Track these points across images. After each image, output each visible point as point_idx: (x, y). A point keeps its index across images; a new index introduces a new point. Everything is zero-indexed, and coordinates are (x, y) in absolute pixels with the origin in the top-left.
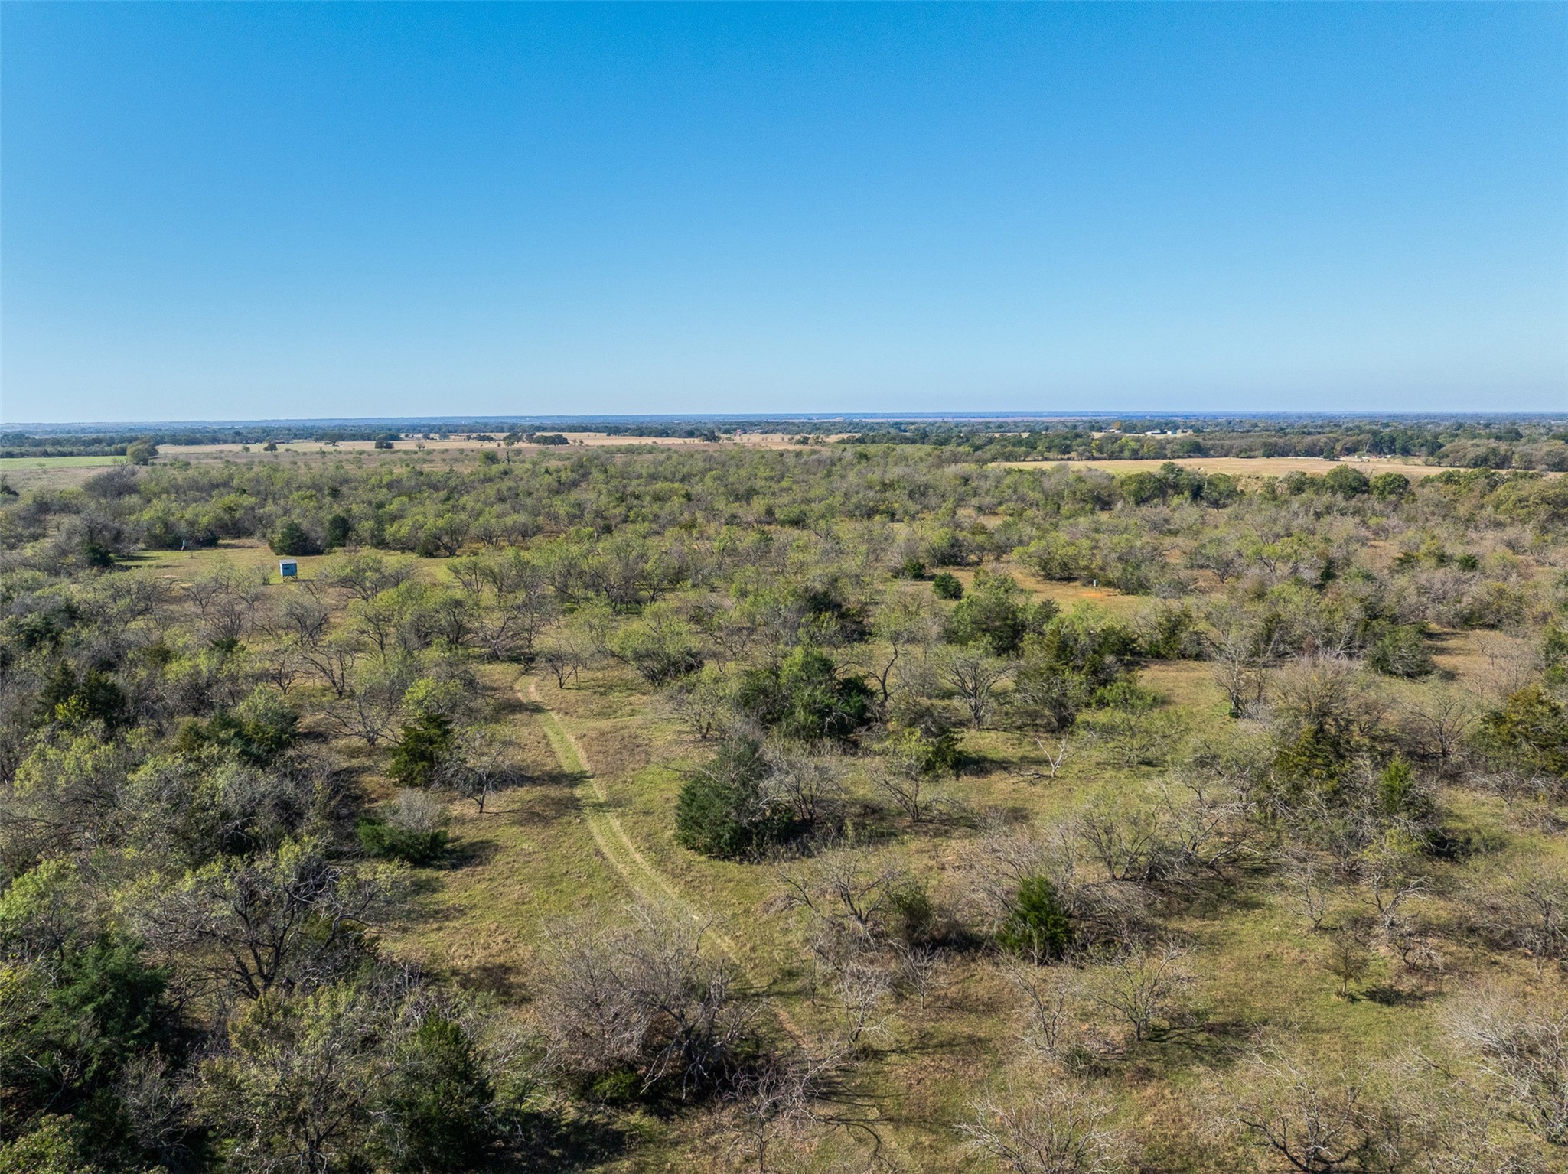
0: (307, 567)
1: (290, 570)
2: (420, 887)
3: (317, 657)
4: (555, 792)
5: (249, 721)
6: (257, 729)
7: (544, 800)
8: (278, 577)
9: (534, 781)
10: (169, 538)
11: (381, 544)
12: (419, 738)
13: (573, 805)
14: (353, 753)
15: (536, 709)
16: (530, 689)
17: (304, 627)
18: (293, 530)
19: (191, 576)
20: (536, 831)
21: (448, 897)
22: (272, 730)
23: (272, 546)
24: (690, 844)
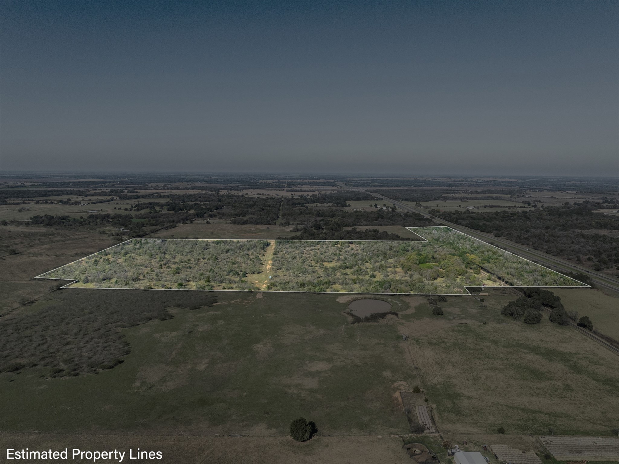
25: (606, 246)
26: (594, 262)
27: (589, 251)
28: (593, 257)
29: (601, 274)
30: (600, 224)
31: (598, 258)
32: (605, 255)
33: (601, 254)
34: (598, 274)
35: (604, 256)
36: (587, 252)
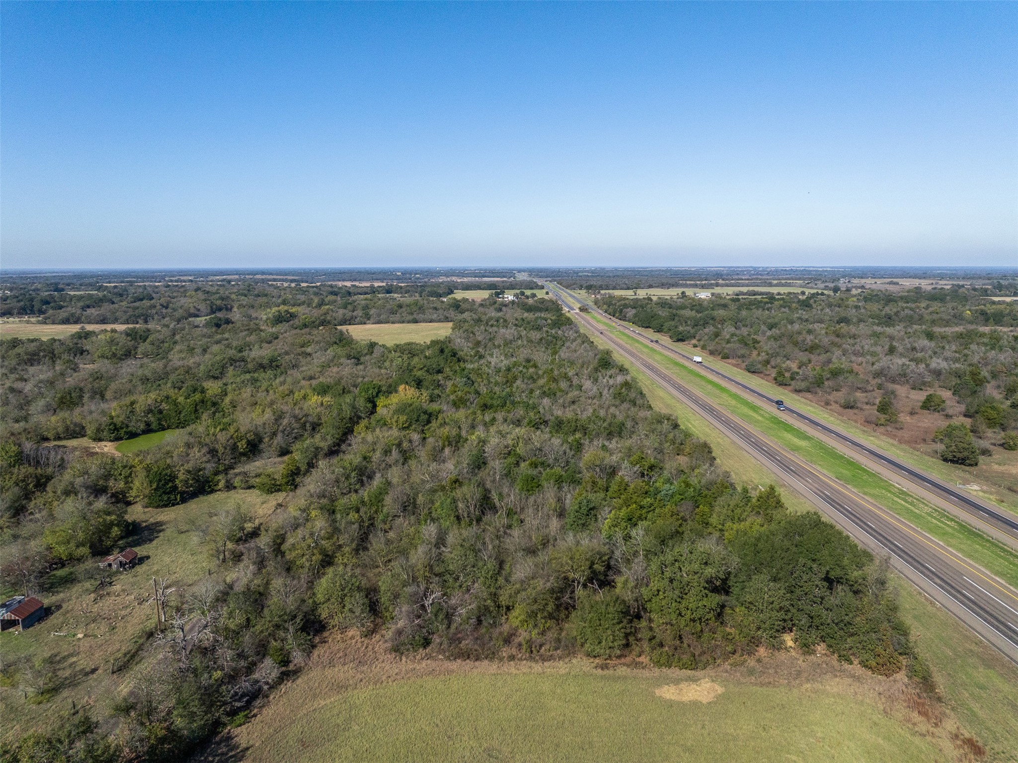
25: (1002, 357)
26: (948, 416)
27: (937, 373)
28: (946, 394)
29: (974, 490)
30: (983, 313)
31: (969, 400)
32: (999, 387)
33: (980, 382)
34: (958, 487)
35: (992, 391)
36: (928, 379)
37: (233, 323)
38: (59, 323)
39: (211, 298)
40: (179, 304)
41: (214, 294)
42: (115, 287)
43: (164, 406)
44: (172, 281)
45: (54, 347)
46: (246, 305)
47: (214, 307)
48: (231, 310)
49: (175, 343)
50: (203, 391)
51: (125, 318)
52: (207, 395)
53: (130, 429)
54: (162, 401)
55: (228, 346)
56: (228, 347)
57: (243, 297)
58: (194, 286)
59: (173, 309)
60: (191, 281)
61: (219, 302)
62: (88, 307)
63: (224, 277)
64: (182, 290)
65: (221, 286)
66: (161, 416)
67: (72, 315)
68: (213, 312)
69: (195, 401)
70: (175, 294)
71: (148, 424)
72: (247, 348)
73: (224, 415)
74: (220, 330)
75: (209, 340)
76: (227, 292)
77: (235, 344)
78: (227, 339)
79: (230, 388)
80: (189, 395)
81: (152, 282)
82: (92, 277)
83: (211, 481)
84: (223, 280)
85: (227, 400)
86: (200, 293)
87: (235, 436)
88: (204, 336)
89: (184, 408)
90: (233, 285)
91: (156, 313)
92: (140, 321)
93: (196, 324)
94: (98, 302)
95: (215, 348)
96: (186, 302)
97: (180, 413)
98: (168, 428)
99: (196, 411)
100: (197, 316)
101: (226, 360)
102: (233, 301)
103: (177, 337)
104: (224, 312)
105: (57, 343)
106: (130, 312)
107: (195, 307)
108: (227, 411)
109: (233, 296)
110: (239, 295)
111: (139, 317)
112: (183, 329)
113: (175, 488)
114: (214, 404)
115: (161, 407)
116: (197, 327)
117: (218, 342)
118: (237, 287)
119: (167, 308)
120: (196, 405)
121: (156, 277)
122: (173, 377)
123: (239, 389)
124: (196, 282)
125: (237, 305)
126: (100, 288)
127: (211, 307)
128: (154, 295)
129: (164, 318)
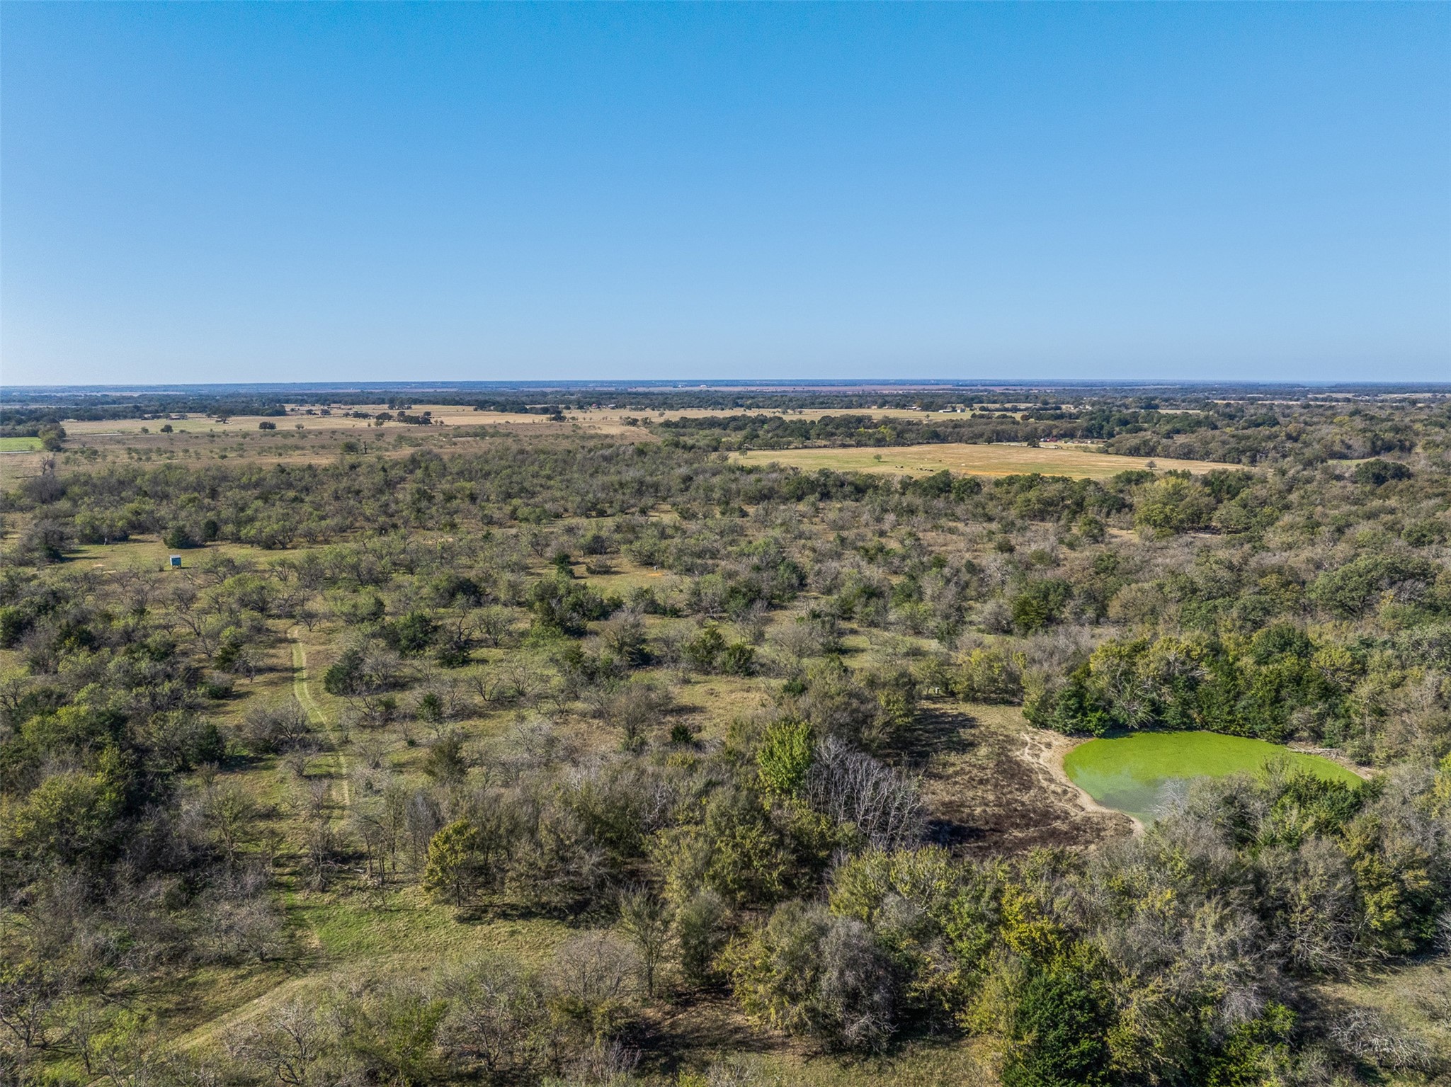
0: (189, 558)
1: (176, 562)
2: (218, 706)
3: (188, 618)
4: (285, 674)
5: (153, 646)
6: (157, 649)
7: (279, 678)
8: (169, 566)
9: (278, 671)
10: (95, 537)
11: (237, 540)
12: (227, 653)
13: (292, 679)
14: (200, 661)
15: (294, 641)
16: (295, 632)
17: (182, 600)
18: (180, 530)
19: (114, 566)
20: (272, 689)
21: (229, 708)
22: (163, 650)
23: (165, 541)
24: (329, 690)
37: (1410, 476)
38: (1124, 454)
39: (1377, 428)
40: (1317, 435)
41: (1383, 420)
42: (1228, 405)
43: (1205, 672)
44: (1317, 399)
45: (1085, 493)
46: (1442, 443)
47: (1379, 443)
48: (1410, 450)
49: (1287, 507)
50: (1306, 649)
51: (1221, 452)
52: (1313, 665)
53: (1114, 712)
54: (1201, 659)
55: (1394, 528)
56: (1391, 529)
57: (1437, 429)
58: (1351, 407)
59: (1304, 443)
60: (1348, 400)
61: (1389, 436)
62: (1178, 432)
63: (1406, 395)
64: (1329, 413)
65: (1397, 408)
66: (1190, 695)
67: (1145, 443)
68: (1374, 451)
69: (1280, 674)
70: (1315, 419)
71: (1157, 709)
72: (1437, 538)
73: (1347, 726)
74: (1379, 491)
75: (1354, 508)
76: (1407, 420)
77: (1408, 523)
78: (1392, 511)
79: (1377, 658)
80: (1270, 654)
81: (1284, 399)
82: (1203, 391)
83: (1236, 1061)
84: (1404, 400)
85: (1364, 689)
86: (1358, 419)
87: (1360, 866)
88: (1346, 499)
89: (1249, 686)
90: (1421, 408)
91: (1275, 448)
92: (1244, 460)
93: (1337, 472)
94: (1193, 425)
95: (1363, 530)
96: (1330, 433)
97: (1237, 697)
98: (1203, 727)
99: (1277, 700)
100: (1343, 457)
101: (1381, 570)
102: (1417, 434)
103: (1294, 497)
104: (1397, 453)
105: (1092, 487)
106: (1233, 443)
107: (1343, 442)
108: (1358, 721)
109: (1418, 427)
110: (1431, 424)
111: (1244, 452)
112: (1309, 481)
113: (1100, 1057)
114: (1327, 692)
115: (1196, 673)
116: (1339, 478)
117: (1371, 516)
118: (1427, 411)
119: (1296, 440)
120: (1281, 686)
121: (1295, 393)
122: (1247, 596)
123: (1403, 667)
124: (1356, 402)
125: (1423, 442)
126: (1205, 406)
127: (1373, 443)
128: (1281, 419)
129: (1284, 456)
